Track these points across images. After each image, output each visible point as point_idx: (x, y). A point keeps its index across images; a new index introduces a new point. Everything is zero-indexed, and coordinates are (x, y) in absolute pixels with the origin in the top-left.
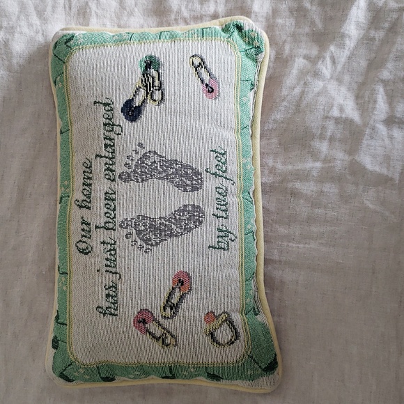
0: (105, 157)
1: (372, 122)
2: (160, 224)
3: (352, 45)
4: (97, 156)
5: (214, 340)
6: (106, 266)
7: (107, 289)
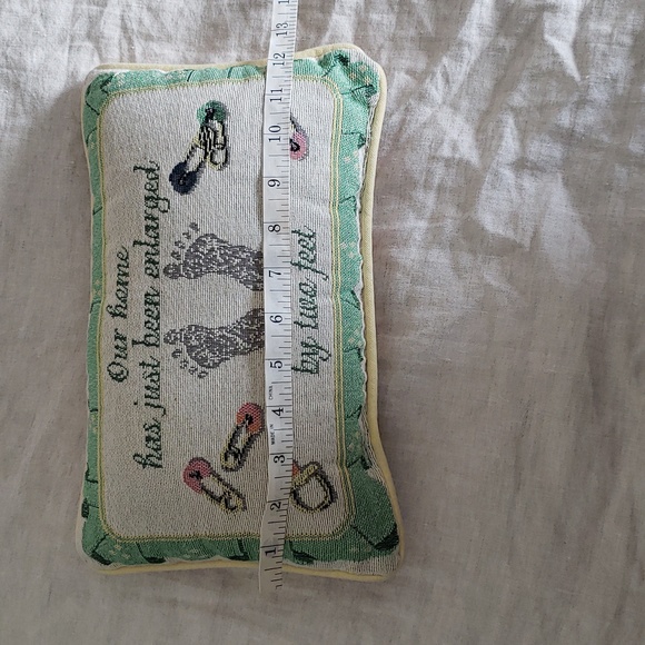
0: (145, 243)
1: (494, 165)
2: (220, 336)
3: (474, 58)
4: (135, 243)
5: (298, 501)
6: (146, 396)
7: (146, 430)
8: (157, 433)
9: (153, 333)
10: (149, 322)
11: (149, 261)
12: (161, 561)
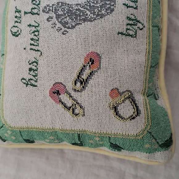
2: (77, 10)
5: (117, 113)
6: (31, 45)
7: (30, 64)
8: (36, 66)
9: (36, 7)
12: (33, 142)
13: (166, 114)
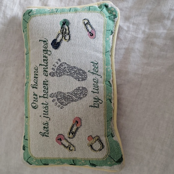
0: (43, 65)
2: (68, 95)
4: (40, 65)
5: (92, 148)
6: (44, 114)
7: (44, 125)
8: (47, 126)
9: (46, 94)
10: (45, 90)
11: (45, 71)
12: (48, 165)
13: (118, 145)
